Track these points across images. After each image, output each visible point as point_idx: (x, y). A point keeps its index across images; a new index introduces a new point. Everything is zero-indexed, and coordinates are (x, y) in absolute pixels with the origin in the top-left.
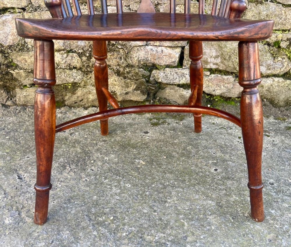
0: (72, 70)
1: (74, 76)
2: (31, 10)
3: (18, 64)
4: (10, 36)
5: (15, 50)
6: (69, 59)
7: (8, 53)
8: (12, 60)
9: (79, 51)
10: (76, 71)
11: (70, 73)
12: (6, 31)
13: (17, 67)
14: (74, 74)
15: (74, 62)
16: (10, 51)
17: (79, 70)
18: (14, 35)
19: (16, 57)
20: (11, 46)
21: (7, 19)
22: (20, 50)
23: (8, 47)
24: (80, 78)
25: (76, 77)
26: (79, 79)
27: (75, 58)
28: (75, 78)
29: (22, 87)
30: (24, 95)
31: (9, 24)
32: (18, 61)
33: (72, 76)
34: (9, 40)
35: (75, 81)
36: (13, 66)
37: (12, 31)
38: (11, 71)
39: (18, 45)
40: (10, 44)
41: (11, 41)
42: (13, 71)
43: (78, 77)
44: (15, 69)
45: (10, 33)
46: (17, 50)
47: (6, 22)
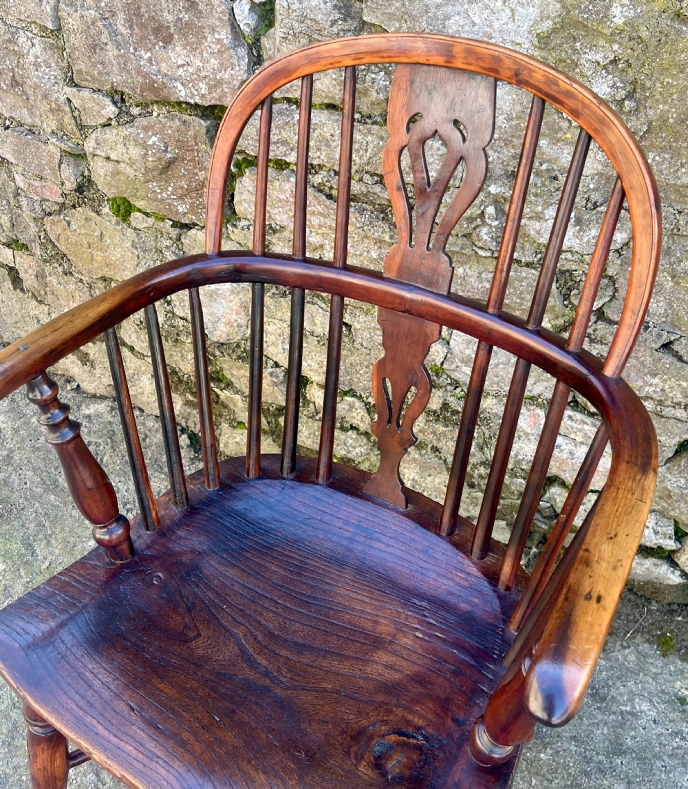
0: (348, 431)
1: (348, 445)
2: (274, 294)
3: (233, 380)
4: (222, 325)
5: (229, 355)
6: (344, 409)
7: (215, 356)
8: (221, 369)
9: (370, 400)
10: (354, 436)
11: (341, 436)
12: (216, 311)
13: (229, 385)
14: (351, 441)
15: (354, 417)
16: (218, 353)
17: (362, 434)
18: (232, 326)
19: (231, 367)
20: (223, 344)
21: (219, 289)
22: (239, 358)
23: (217, 345)
24: (361, 452)
25: (354, 447)
26: (360, 454)
27: (356, 409)
28: (351, 449)
29: (235, 425)
30: (236, 440)
31: (223, 301)
32: (232, 375)
33: (345, 444)
34: (220, 333)
35: (350, 456)
36: (221, 381)
37: (229, 316)
38: (215, 389)
39: (238, 346)
40: (221, 341)
41: (224, 335)
42: (221, 390)
43: (358, 450)
44: (224, 389)
45: (224, 320)
46: (234, 356)
47: (218, 295)
